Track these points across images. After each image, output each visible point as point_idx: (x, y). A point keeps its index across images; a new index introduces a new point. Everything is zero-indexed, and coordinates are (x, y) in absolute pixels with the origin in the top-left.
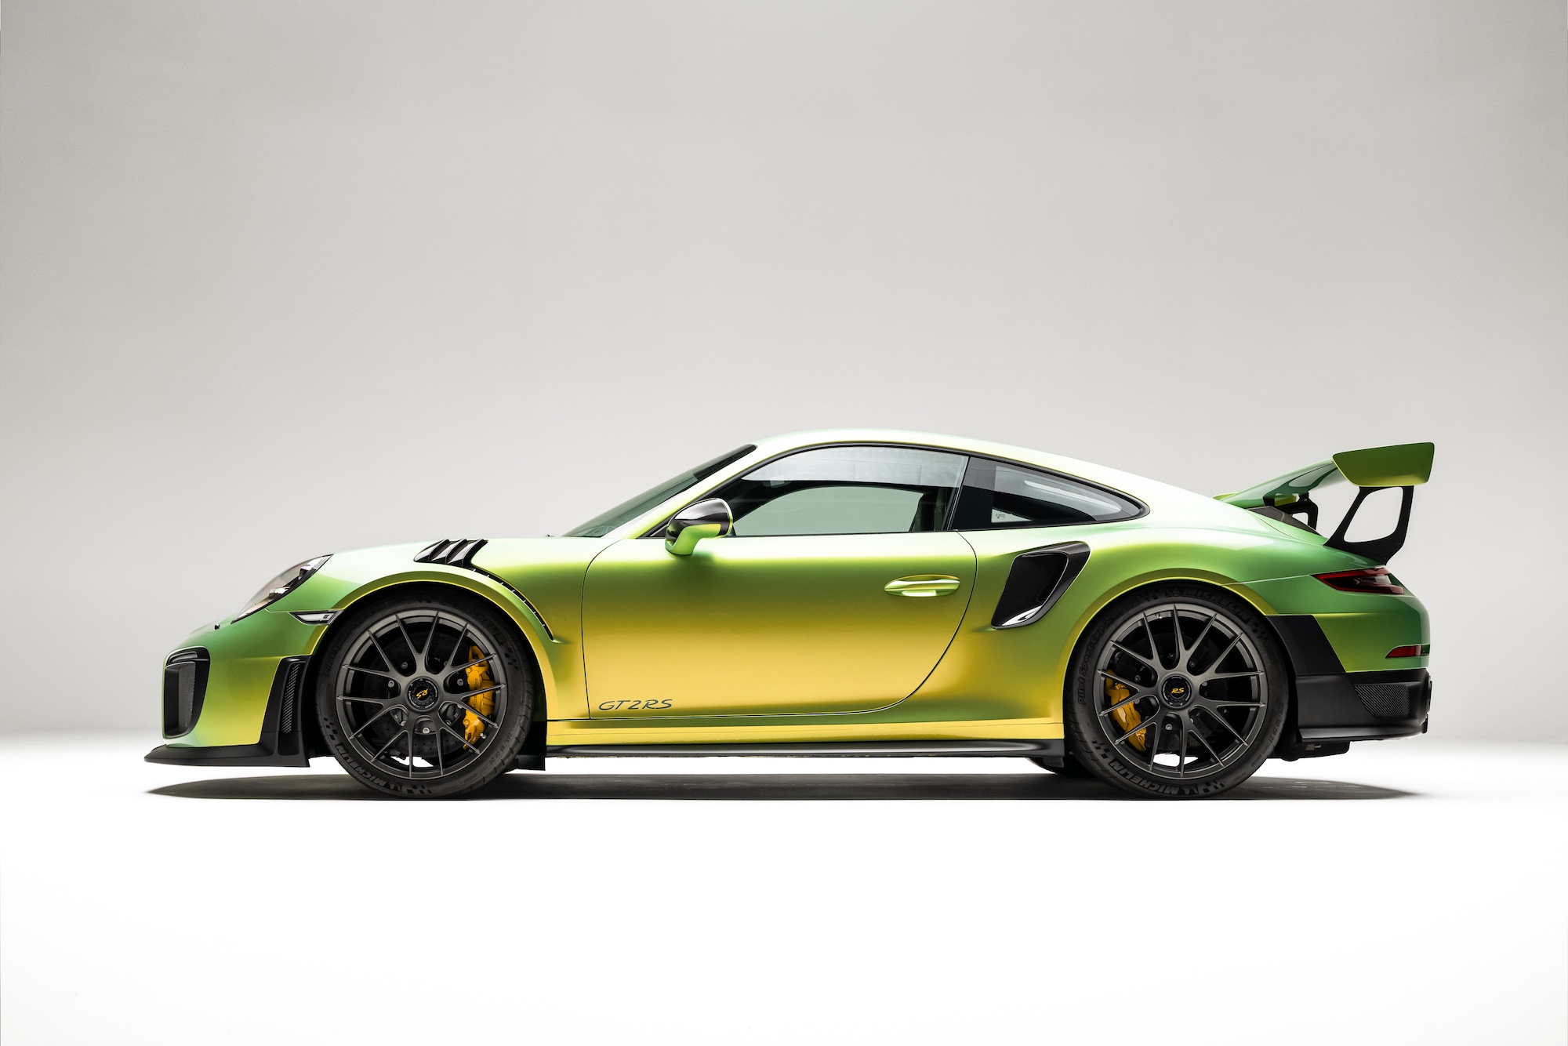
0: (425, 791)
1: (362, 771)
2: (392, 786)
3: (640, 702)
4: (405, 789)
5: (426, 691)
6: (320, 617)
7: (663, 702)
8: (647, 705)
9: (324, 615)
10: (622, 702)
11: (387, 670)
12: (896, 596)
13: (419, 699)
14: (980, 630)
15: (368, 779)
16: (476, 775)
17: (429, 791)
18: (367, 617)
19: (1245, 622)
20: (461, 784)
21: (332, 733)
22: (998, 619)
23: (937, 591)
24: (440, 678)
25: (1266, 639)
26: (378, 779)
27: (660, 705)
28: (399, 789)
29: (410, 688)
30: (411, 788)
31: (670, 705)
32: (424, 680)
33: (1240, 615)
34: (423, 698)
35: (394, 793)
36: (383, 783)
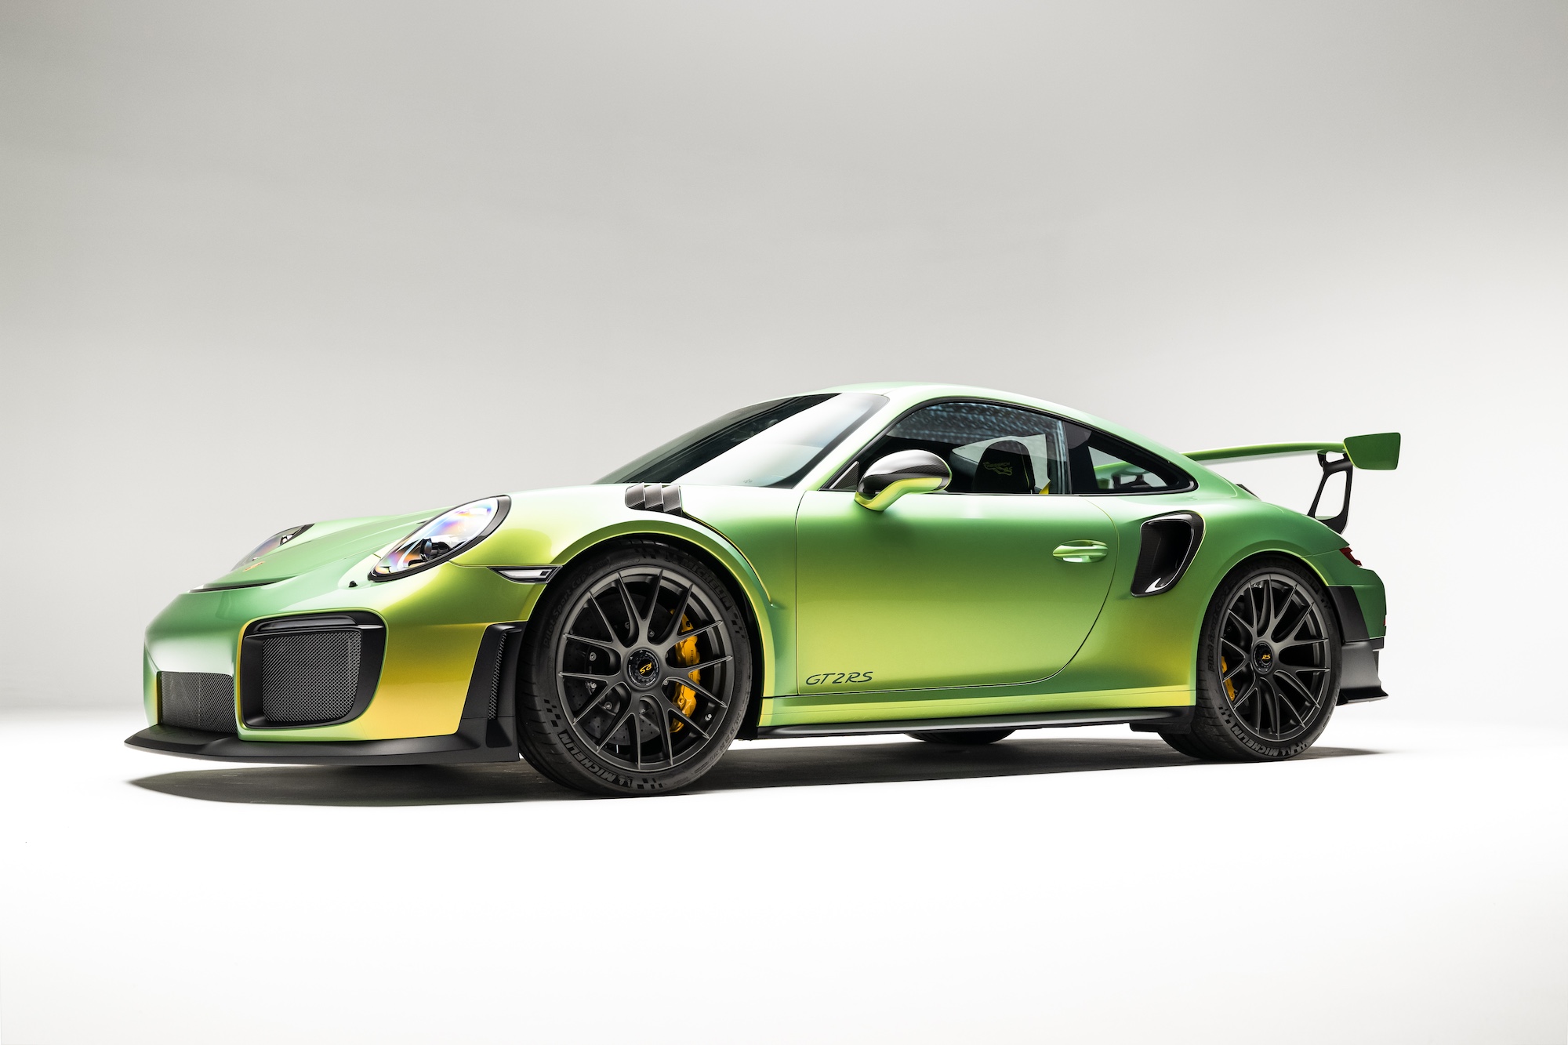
0: (657, 786)
1: (589, 764)
2: (622, 781)
3: (844, 675)
4: (635, 784)
5: (650, 665)
6: (537, 574)
7: (864, 675)
8: (849, 679)
9: (540, 572)
10: (828, 675)
11: (609, 639)
12: (1060, 560)
13: (644, 675)
14: (1123, 598)
15: (595, 773)
16: (707, 763)
17: (660, 785)
18: (588, 575)
19: (1317, 592)
20: (693, 775)
21: (555, 719)
22: (1138, 587)
23: (1091, 557)
24: (661, 651)
25: (1329, 608)
26: (606, 773)
27: (861, 678)
28: (629, 785)
29: (630, 662)
30: (642, 783)
31: (870, 678)
32: (645, 651)
33: (1313, 585)
34: (647, 674)
35: (625, 790)
36: (611, 778)
